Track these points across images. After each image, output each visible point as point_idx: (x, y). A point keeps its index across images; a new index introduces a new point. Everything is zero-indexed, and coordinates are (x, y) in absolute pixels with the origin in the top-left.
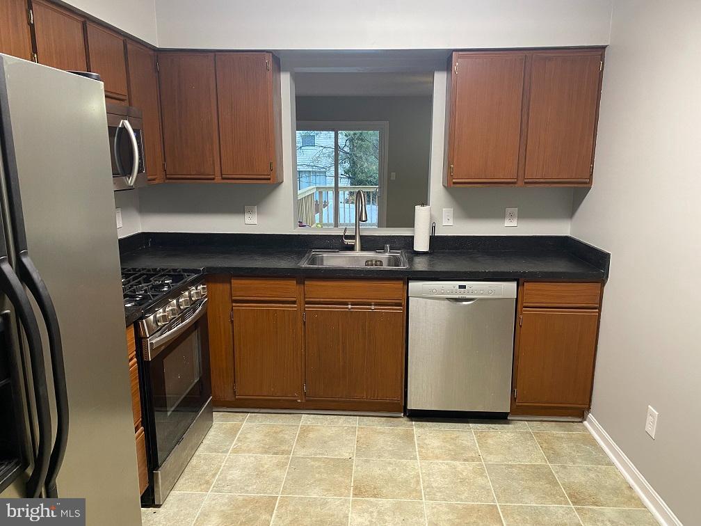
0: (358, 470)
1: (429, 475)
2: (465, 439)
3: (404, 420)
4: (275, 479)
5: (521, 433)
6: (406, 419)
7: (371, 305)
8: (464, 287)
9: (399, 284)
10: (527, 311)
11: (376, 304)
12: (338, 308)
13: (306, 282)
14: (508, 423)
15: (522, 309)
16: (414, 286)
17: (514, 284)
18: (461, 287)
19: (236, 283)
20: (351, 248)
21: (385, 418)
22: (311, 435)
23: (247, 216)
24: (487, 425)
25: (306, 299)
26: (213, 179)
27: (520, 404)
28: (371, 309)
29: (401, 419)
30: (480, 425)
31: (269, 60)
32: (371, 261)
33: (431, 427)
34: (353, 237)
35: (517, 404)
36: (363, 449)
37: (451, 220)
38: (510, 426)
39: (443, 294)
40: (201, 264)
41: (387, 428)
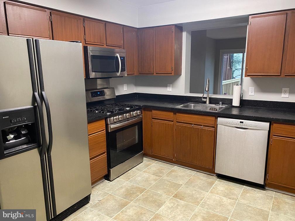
0: (181, 189)
1: (208, 199)
2: (237, 191)
3: (215, 177)
4: (150, 184)
5: (267, 196)
6: (216, 177)
7: (202, 126)
8: (242, 122)
9: (214, 118)
10: (275, 138)
11: (204, 126)
12: (189, 126)
13: (177, 114)
14: (264, 190)
15: (272, 136)
16: (220, 120)
17: (268, 124)
18: (241, 122)
19: (154, 112)
20: (205, 102)
21: (207, 175)
22: (173, 173)
23: (168, 88)
24: (252, 188)
25: (177, 121)
26: (153, 74)
27: (270, 182)
28: (201, 127)
29: (214, 177)
30: (249, 187)
31: (173, 29)
32: (213, 108)
33: (224, 183)
34: (206, 98)
35: (268, 182)
36: (189, 183)
37: (253, 93)
38: (264, 191)
39: (232, 124)
40: (142, 104)
41: (205, 178)
